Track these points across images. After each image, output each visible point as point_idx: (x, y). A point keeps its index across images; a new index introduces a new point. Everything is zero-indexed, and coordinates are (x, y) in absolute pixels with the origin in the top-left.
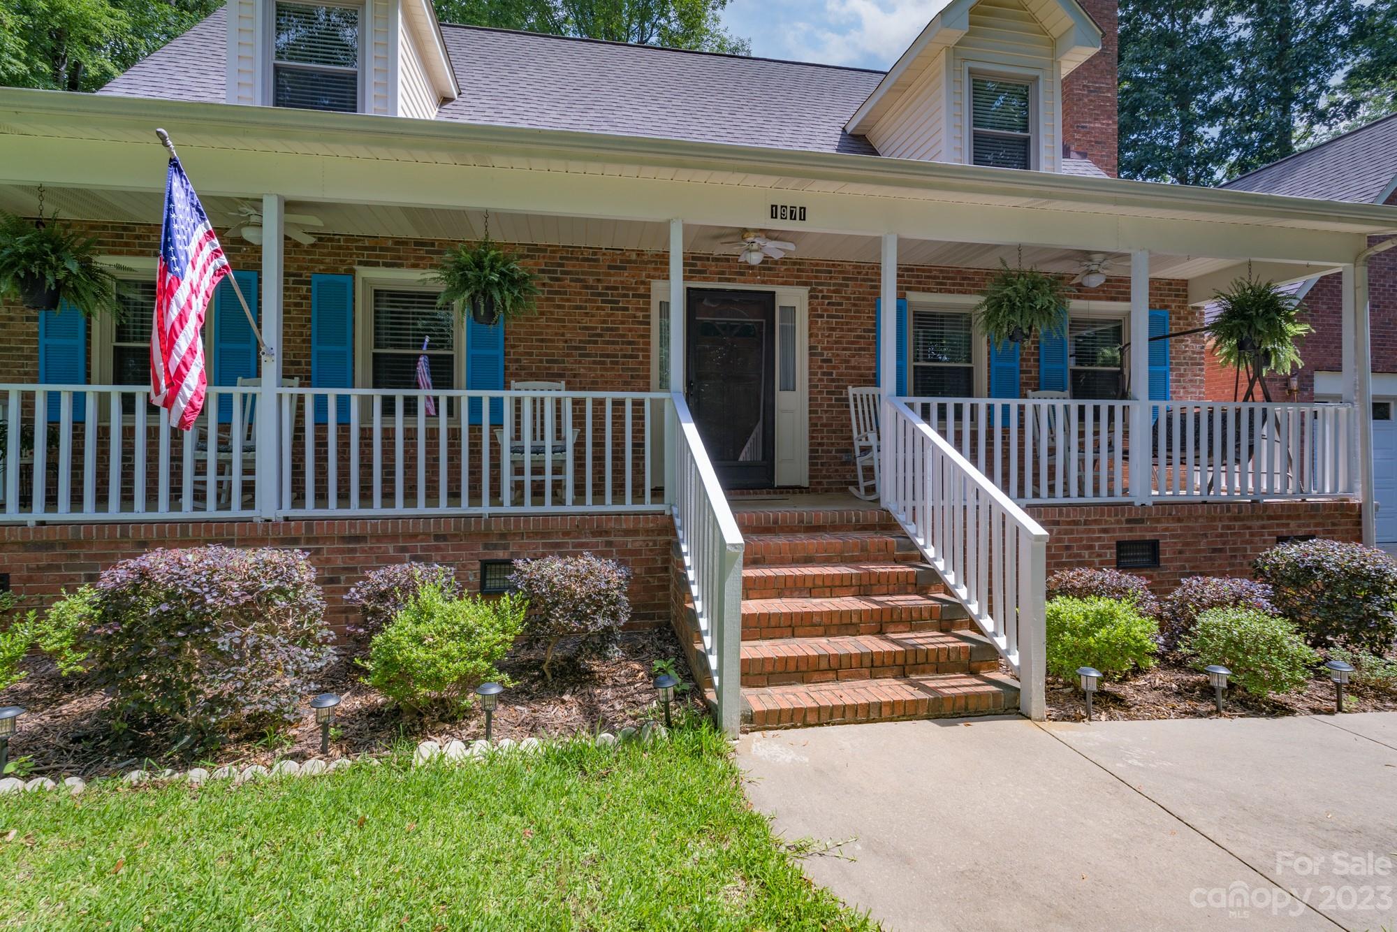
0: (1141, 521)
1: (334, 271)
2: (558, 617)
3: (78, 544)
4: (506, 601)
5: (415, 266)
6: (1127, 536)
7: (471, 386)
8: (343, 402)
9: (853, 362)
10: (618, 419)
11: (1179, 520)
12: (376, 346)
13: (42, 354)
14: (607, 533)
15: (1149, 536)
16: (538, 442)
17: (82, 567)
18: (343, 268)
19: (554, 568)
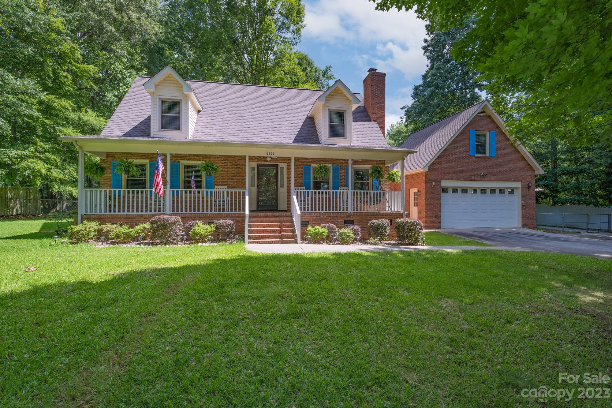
0: (350, 216)
1: (175, 162)
2: (221, 229)
3: (134, 218)
4: (212, 225)
5: (193, 160)
6: (347, 219)
7: (206, 188)
8: (177, 192)
9: (297, 181)
10: (239, 194)
11: (359, 216)
12: (184, 178)
13: (112, 181)
14: (233, 217)
15: (352, 219)
16: (219, 200)
17: (135, 222)
18: (177, 161)
19: (221, 221)
